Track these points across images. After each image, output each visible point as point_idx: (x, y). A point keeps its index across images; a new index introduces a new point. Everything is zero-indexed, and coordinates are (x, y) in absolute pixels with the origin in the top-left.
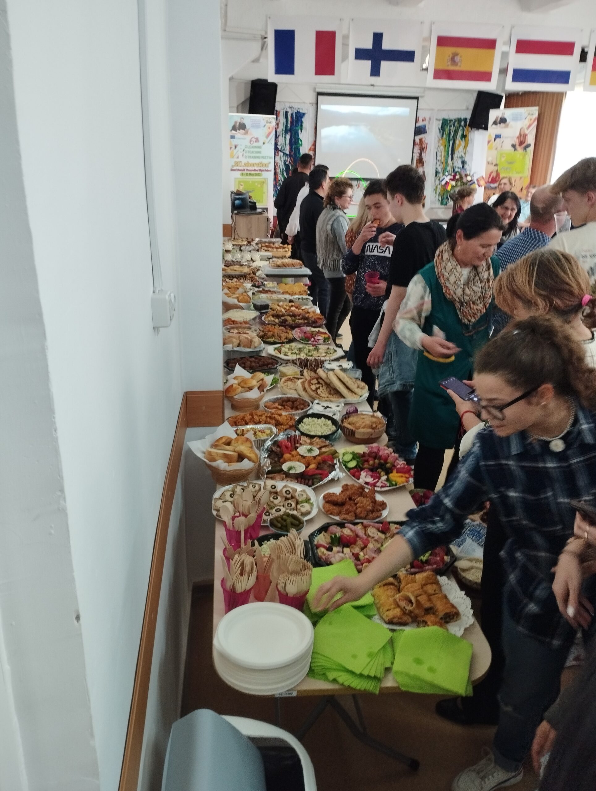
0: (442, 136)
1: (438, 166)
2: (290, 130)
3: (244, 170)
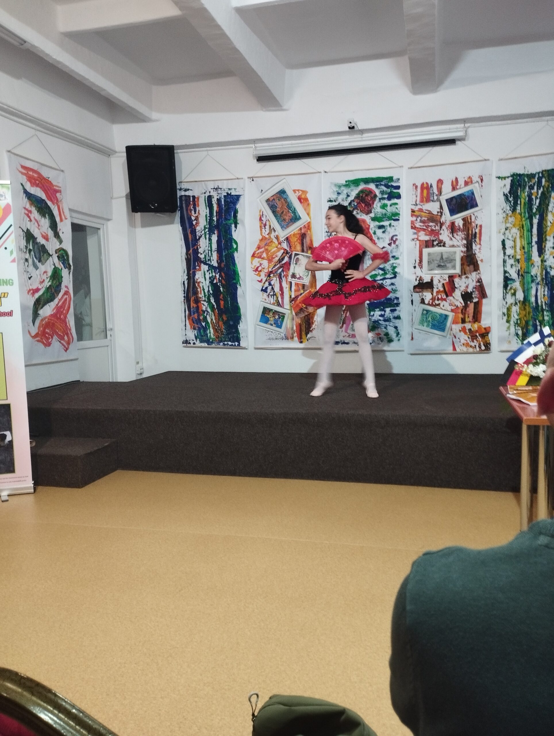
0: (514, 210)
1: (508, 268)
2: (217, 227)
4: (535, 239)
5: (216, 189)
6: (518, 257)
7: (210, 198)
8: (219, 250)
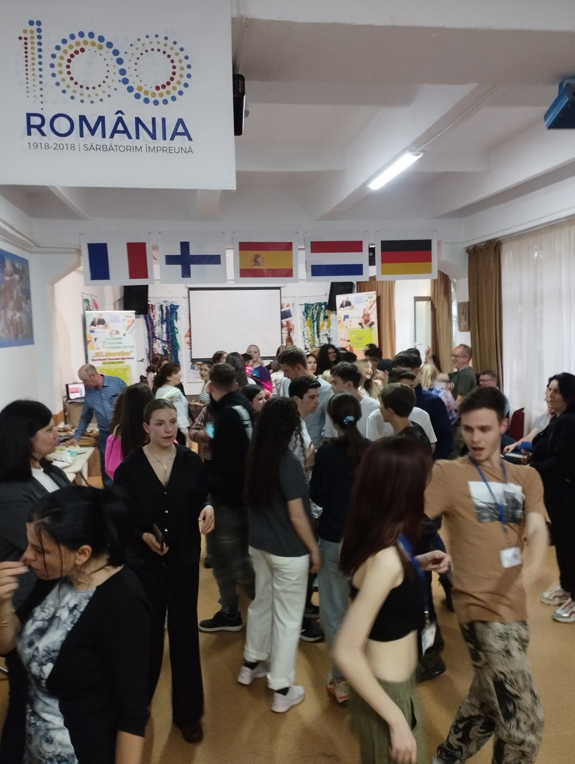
0: (307, 319)
1: (306, 344)
2: (166, 321)
3: (105, 359)
4: (316, 331)
5: (165, 302)
6: (310, 339)
7: (161, 306)
8: (167, 332)
